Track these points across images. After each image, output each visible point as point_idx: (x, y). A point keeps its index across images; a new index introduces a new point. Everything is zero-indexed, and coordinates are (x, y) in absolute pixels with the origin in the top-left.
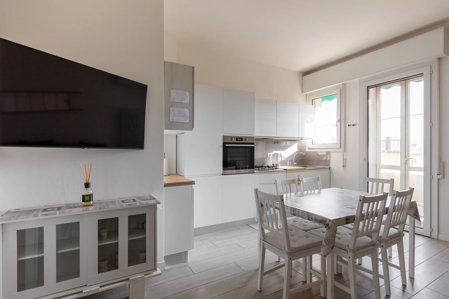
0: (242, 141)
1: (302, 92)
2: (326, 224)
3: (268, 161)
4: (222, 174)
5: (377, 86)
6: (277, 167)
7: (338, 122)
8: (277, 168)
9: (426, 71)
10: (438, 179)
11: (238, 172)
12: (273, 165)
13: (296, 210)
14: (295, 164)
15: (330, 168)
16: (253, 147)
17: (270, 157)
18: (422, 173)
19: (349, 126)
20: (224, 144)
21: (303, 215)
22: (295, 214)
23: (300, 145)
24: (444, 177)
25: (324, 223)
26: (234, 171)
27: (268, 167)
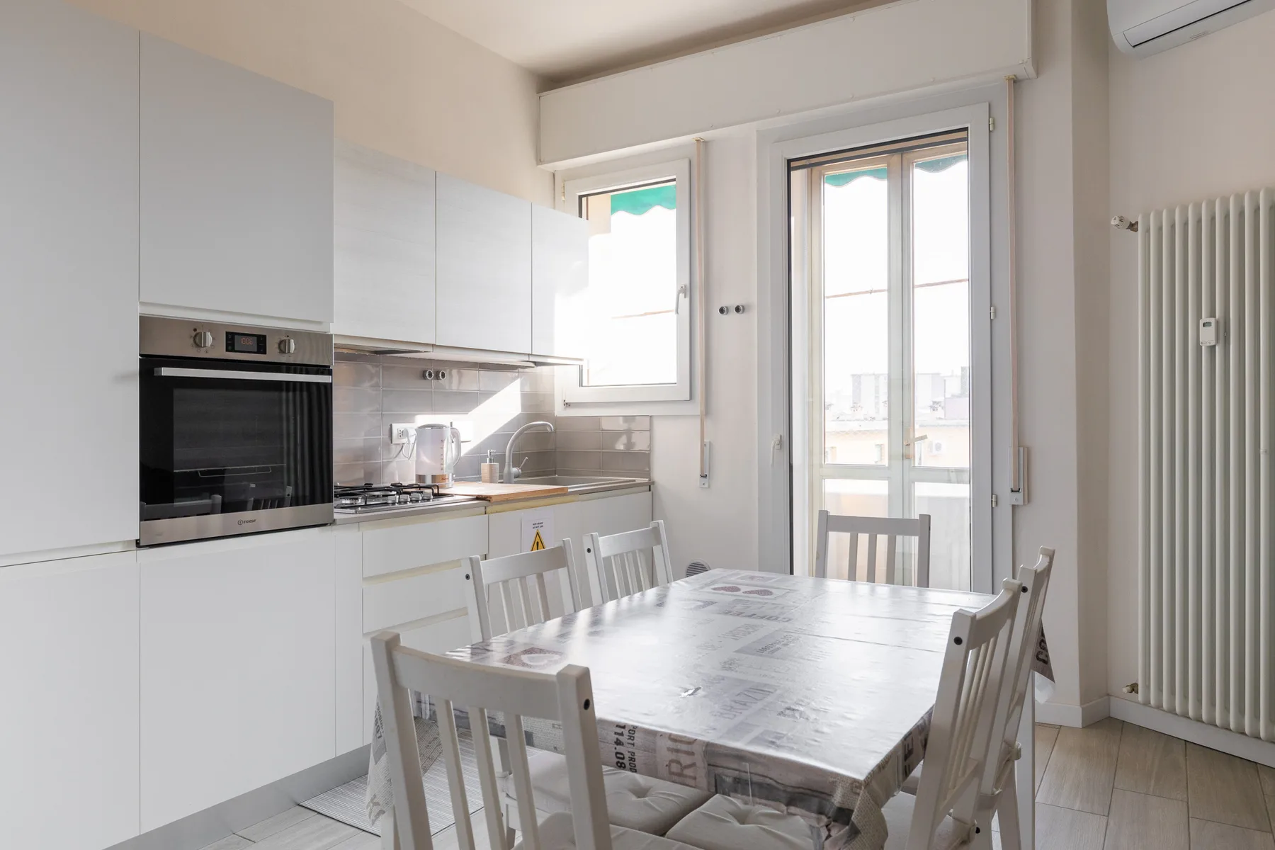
0: (264, 352)
1: (539, 161)
2: (831, 813)
3: (394, 464)
4: (138, 544)
5: (812, 163)
6: (443, 487)
7: (682, 295)
8: (441, 491)
9: (974, 119)
10: (1014, 506)
11: (240, 523)
12: (421, 478)
13: (631, 738)
14: (515, 470)
15: (653, 483)
16: (328, 388)
17: (405, 440)
18: (963, 491)
19: (722, 311)
20: (149, 364)
21: (678, 762)
22: (626, 761)
23: (527, 389)
24: (1028, 499)
25: (815, 801)
26: (216, 522)
27: (399, 488)
